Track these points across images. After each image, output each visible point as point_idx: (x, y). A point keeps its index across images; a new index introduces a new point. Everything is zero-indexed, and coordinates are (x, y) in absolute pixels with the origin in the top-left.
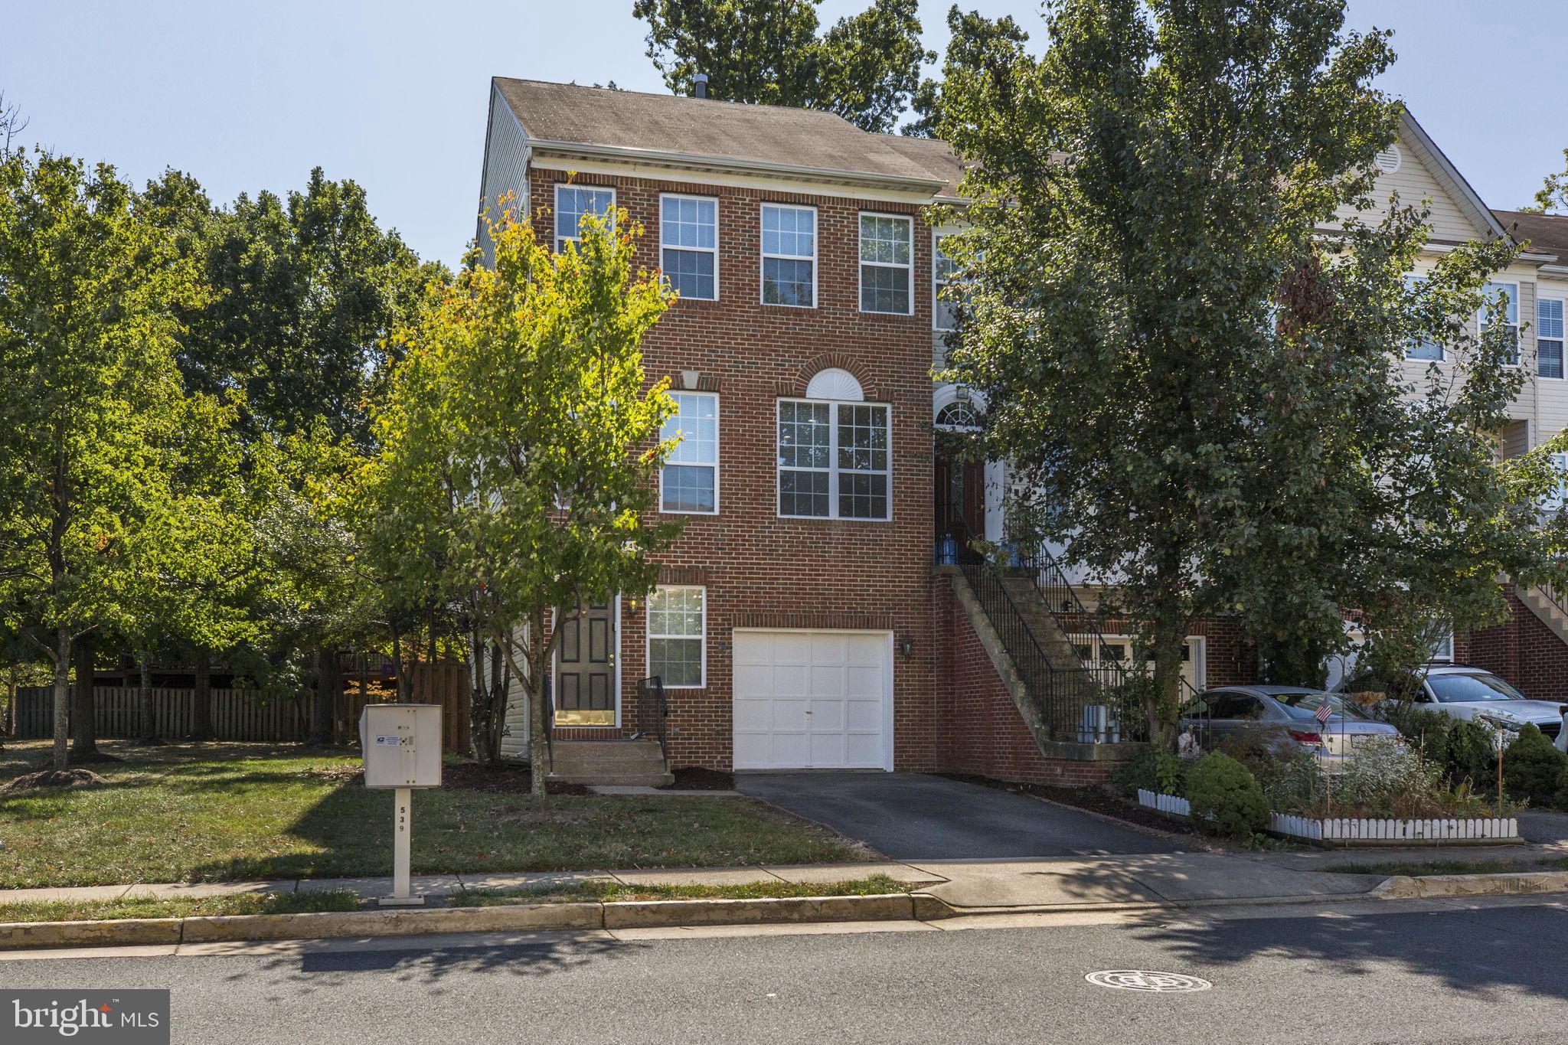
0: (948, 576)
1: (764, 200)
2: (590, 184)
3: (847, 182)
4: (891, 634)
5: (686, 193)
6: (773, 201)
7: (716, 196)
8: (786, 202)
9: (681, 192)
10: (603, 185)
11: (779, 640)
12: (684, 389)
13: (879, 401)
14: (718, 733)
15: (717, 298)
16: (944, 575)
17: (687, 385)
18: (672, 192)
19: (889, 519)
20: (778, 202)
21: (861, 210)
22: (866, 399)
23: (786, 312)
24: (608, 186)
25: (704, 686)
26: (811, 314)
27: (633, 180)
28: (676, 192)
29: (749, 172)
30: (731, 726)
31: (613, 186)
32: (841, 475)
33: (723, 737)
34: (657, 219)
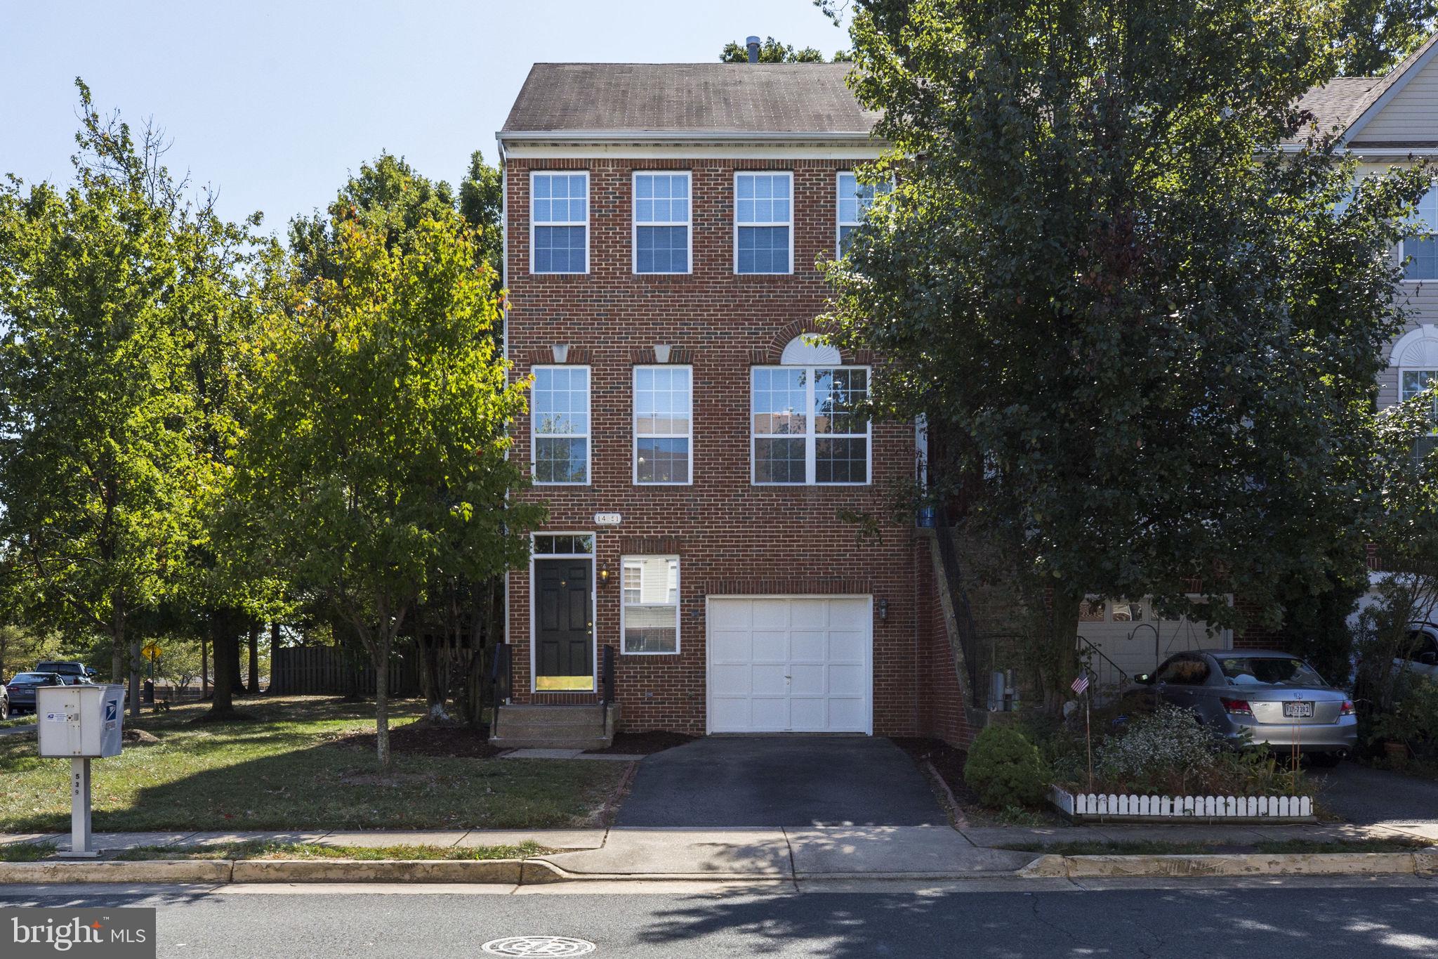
0: (925, 539)
1: (738, 169)
2: (563, 169)
3: (821, 143)
4: (870, 597)
5: (658, 169)
6: (747, 170)
7: (689, 169)
8: (760, 170)
9: (653, 169)
10: (577, 169)
11: (757, 605)
12: (656, 363)
13: (856, 364)
14: (691, 698)
15: (690, 271)
16: (921, 538)
17: (659, 359)
18: (644, 169)
19: (869, 481)
20: (751, 170)
21: (839, 170)
22: (844, 363)
23: (759, 280)
24: (581, 169)
25: (678, 652)
26: (786, 279)
27: (604, 162)
28: (649, 169)
29: (719, 143)
30: (704, 690)
31: (585, 169)
32: (818, 441)
33: (697, 702)
34: (630, 198)
